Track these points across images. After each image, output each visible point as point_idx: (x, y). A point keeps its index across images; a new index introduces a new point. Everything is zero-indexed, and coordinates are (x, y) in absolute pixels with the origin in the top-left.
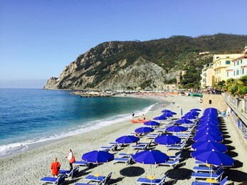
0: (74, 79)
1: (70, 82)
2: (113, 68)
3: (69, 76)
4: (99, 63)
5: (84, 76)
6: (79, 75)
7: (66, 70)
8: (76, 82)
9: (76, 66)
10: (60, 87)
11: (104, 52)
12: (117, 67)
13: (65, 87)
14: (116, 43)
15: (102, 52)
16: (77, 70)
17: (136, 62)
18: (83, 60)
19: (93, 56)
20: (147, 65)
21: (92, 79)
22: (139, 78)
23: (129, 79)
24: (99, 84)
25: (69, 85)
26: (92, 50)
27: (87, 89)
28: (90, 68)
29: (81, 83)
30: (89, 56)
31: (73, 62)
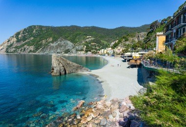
0: (16, 47)
1: (14, 49)
2: (44, 42)
3: (11, 45)
4: (32, 38)
5: (25, 46)
6: (19, 45)
7: (8, 42)
8: (20, 50)
9: (15, 39)
10: (7, 51)
11: (34, 31)
12: (46, 41)
13: (11, 52)
14: (41, 27)
15: (32, 31)
16: (17, 42)
17: (59, 40)
18: (20, 36)
19: (27, 34)
20: (65, 41)
21: (32, 48)
22: (62, 48)
23: (57, 48)
24: (39, 51)
25: (14, 51)
26: (25, 29)
27: (30, 53)
28: (27, 41)
29: (24, 50)
30: (24, 33)
31: (13, 37)
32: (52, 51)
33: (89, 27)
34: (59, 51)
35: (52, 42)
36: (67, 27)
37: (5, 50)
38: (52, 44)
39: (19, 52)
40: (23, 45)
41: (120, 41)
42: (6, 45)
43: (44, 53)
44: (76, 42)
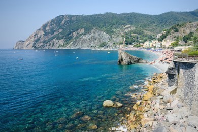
0: (44, 42)
1: (42, 44)
2: (75, 34)
3: (38, 39)
4: (61, 30)
6: (47, 39)
7: (35, 35)
8: (48, 44)
9: (43, 33)
10: (34, 47)
11: (63, 22)
12: (78, 34)
13: (38, 48)
14: (70, 16)
15: (61, 22)
16: (45, 35)
17: (92, 31)
18: (47, 28)
19: (55, 25)
20: (99, 33)
21: (61, 42)
23: (91, 41)
24: (69, 45)
25: (42, 46)
26: (53, 21)
27: (60, 48)
28: (55, 34)
29: (53, 45)
30: (51, 25)
31: (40, 29)
32: (85, 45)
33: (128, 14)
34: (92, 44)
35: (84, 34)
36: (100, 15)
37: (32, 45)
38: (84, 37)
39: (47, 47)
40: (51, 39)
41: (168, 32)
42: (33, 39)
43: (76, 48)
44: (113, 33)
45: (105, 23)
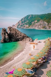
0: (21, 25)
1: (20, 26)
2: (33, 22)
3: (19, 24)
4: (28, 21)
5: (25, 25)
9: (21, 22)
11: (29, 18)
13: (19, 28)
14: (32, 15)
16: (22, 23)
17: (40, 21)
18: (23, 20)
19: (26, 19)
21: (27, 26)
22: (41, 26)
23: (39, 26)
24: (30, 27)
26: (25, 17)
27: (27, 28)
28: (25, 22)
29: (24, 27)
32: (36, 27)
34: (39, 27)
35: (37, 23)
37: (17, 27)
38: (36, 24)
39: (22, 27)
42: (17, 24)
43: (33, 28)
44: (50, 22)
45: (47, 18)
